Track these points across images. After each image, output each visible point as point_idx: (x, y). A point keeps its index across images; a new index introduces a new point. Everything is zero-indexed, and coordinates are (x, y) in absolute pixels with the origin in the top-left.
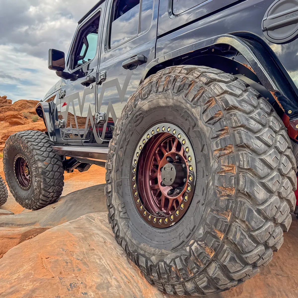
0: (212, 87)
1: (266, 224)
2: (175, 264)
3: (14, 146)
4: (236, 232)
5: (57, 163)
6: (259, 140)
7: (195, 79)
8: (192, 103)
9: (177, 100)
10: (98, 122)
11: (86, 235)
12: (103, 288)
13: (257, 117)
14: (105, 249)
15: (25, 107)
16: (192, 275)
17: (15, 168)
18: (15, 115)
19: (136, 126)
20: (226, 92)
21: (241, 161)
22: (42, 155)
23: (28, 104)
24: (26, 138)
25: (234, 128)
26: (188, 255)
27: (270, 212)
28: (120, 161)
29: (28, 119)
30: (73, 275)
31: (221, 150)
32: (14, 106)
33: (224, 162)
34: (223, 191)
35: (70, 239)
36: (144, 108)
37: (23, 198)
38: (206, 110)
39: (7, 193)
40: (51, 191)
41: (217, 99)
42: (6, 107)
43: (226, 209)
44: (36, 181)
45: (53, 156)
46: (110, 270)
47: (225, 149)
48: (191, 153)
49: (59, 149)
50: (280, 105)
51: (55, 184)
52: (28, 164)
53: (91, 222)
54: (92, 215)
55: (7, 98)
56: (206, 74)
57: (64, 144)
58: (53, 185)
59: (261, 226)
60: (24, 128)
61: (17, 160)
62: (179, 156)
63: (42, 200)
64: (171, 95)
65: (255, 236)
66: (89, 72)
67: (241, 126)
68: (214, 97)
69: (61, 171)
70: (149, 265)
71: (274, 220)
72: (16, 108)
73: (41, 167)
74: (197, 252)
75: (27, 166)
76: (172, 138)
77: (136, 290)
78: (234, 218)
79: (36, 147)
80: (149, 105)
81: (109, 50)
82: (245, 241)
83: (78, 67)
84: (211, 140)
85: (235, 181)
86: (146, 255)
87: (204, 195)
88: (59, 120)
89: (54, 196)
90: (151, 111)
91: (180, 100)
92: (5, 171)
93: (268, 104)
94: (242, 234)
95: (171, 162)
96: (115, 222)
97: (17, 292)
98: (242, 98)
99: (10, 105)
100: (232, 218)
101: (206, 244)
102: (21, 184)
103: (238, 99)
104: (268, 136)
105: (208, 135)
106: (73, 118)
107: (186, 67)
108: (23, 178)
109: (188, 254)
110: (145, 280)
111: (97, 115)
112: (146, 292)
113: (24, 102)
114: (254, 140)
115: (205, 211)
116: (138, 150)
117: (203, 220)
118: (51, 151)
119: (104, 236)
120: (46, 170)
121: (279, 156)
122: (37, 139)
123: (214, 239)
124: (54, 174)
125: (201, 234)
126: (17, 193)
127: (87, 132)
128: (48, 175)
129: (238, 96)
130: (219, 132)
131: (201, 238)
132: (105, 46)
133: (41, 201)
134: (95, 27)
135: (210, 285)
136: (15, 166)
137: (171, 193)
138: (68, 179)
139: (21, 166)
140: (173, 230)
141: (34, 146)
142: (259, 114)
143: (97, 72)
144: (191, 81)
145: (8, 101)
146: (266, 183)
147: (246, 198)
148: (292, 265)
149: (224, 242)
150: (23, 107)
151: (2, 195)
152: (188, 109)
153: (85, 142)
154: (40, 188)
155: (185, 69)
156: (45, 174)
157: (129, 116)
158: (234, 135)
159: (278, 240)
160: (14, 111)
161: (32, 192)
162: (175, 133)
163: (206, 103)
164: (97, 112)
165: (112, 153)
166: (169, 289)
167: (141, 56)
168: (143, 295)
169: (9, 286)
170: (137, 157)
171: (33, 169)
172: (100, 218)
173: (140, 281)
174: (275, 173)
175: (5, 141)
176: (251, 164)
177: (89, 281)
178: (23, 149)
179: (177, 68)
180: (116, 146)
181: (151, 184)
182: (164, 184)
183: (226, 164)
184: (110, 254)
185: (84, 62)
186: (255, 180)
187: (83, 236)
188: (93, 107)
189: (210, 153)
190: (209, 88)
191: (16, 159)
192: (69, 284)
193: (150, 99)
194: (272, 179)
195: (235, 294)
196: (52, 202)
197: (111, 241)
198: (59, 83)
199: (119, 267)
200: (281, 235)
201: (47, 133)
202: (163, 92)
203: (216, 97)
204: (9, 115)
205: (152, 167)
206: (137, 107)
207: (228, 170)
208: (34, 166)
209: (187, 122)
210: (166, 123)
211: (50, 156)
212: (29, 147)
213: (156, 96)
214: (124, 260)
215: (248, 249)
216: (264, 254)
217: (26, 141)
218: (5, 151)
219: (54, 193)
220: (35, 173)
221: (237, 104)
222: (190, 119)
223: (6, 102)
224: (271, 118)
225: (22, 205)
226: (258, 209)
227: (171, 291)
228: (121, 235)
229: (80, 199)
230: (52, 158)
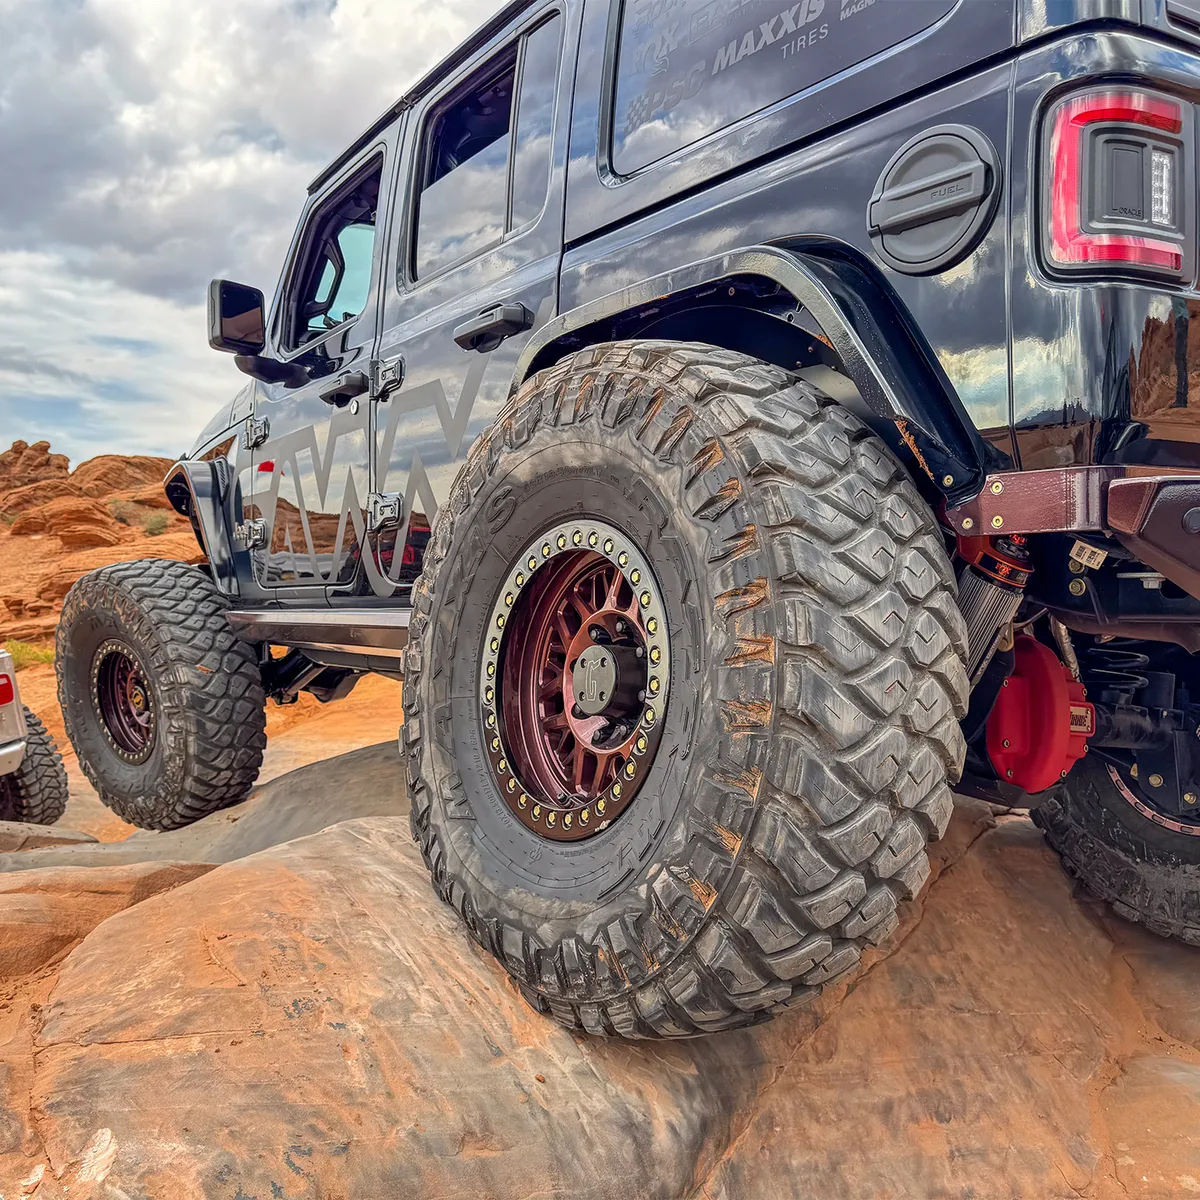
0: (714, 407)
1: (866, 810)
2: (607, 940)
3: (94, 611)
4: (774, 831)
5: (242, 670)
6: (846, 564)
7: (667, 385)
8: (656, 458)
9: (614, 450)
10: (378, 524)
11: (342, 876)
12: (393, 1013)
13: (843, 496)
14: (401, 913)
15: (120, 483)
16: (655, 969)
17: (99, 690)
18: (82, 512)
19: (495, 531)
20: (752, 423)
21: (790, 625)
22: (188, 642)
23: (127, 470)
24: (135, 586)
25: (774, 527)
26: (644, 908)
27: (876, 773)
28: (444, 643)
29: (129, 525)
30: (302, 978)
31: (736, 595)
32: (80, 478)
33: (743, 629)
34: (740, 713)
35: (293, 886)
36: (518, 475)
37: (126, 790)
38: (694, 477)
39: (66, 784)
40: (224, 766)
41: (727, 445)
42: (48, 481)
43: (748, 766)
44: (173, 729)
45: (227, 644)
46: (415, 968)
47: (745, 593)
48: (655, 609)
49: (247, 621)
50: (921, 459)
51: (236, 741)
52: (141, 672)
53: (358, 843)
54: (361, 821)
55: (50, 451)
56: (698, 369)
57: (266, 604)
58: (230, 745)
59: (849, 812)
60: (119, 557)
61: (104, 660)
62: (626, 623)
63: (194, 796)
64: (597, 432)
65: (832, 844)
66: (347, 357)
67: (793, 523)
68: (719, 439)
69: (256, 696)
70: (532, 952)
71: (890, 797)
72: (85, 486)
73: (188, 683)
74: (667, 897)
75: (139, 682)
76: (605, 570)
77: (494, 1024)
78: (770, 789)
79: (169, 616)
80: (533, 464)
81: (410, 285)
82: (801, 857)
83: (309, 340)
84: (709, 567)
85: (771, 681)
86: (524, 923)
87: (689, 729)
88: (248, 522)
89: (233, 782)
90: (539, 482)
91: (622, 448)
92: (64, 698)
93: (883, 458)
94: (791, 834)
95: (604, 640)
96: (432, 833)
97: (137, 1023)
98: (801, 441)
99: (61, 475)
100: (763, 791)
101: (692, 873)
102: (118, 743)
103: (789, 444)
104: (871, 550)
105: (699, 550)
106: (295, 517)
107: (641, 346)
108: (127, 723)
109: (643, 906)
110: (522, 1000)
111: (376, 502)
112: (523, 1032)
113: (115, 463)
114: (830, 565)
115: (691, 776)
116: (503, 609)
117: (685, 800)
118: (220, 630)
119: (398, 880)
120: (205, 692)
121: (905, 611)
122: (174, 587)
123: (716, 856)
124: (233, 706)
125: (679, 843)
126: (106, 775)
127: (343, 563)
128: (210, 712)
129: (791, 435)
130: (731, 541)
131: (678, 855)
132: (399, 270)
133: (188, 801)
134: (364, 203)
135: (707, 995)
136: (98, 681)
137: (604, 737)
138: (279, 733)
139: (119, 682)
140: (604, 842)
141: (164, 613)
142: (849, 488)
143: (375, 359)
144: (656, 390)
145: (55, 462)
146: (863, 689)
147: (801, 731)
148: (1012, 983)
149: (741, 862)
150: (111, 482)
151: (47, 789)
152: (646, 475)
153: (336, 594)
154: (184, 753)
155: (639, 352)
156: (203, 707)
157: (473, 499)
158: (771, 549)
159: (908, 860)
160: (79, 496)
161: (157, 768)
162: (611, 551)
163: (697, 458)
164: (373, 491)
165: (420, 619)
166: (591, 1018)
167: (513, 306)
168: (515, 1040)
169: (112, 1010)
170: (500, 628)
171: (160, 690)
172: (385, 830)
173: (507, 1002)
174: (891, 660)
175: (49, 604)
176: (816, 631)
177: (352, 994)
178: (127, 621)
179: (615, 350)
180: (433, 597)
181: (542, 714)
182: (581, 711)
183: (749, 635)
184: (415, 928)
185: (330, 324)
186: (829, 678)
187: (332, 878)
188: (361, 477)
189: (706, 604)
190: (704, 410)
191: (101, 656)
192: (289, 1002)
193: (532, 445)
194: (881, 676)
195: (811, 1057)
196: (225, 802)
197: (419, 895)
198: (245, 394)
199: (443, 962)
200: (916, 846)
201: (206, 569)
202: (573, 423)
203: (723, 438)
204: (63, 512)
205: (546, 661)
206: (497, 471)
207: (755, 654)
208: (162, 679)
209: (644, 513)
210: (585, 519)
211: (217, 644)
212: (146, 616)
213: (553, 437)
214: (458, 945)
215: (813, 882)
216: (864, 900)
217: (134, 596)
218: (64, 631)
219: (234, 771)
220: (168, 704)
221: (783, 459)
222: (650, 504)
223: (47, 463)
224: (890, 500)
225: (124, 814)
226: (838, 763)
227: (598, 1023)
228: (450, 869)
229: (321, 787)
230: (225, 652)
